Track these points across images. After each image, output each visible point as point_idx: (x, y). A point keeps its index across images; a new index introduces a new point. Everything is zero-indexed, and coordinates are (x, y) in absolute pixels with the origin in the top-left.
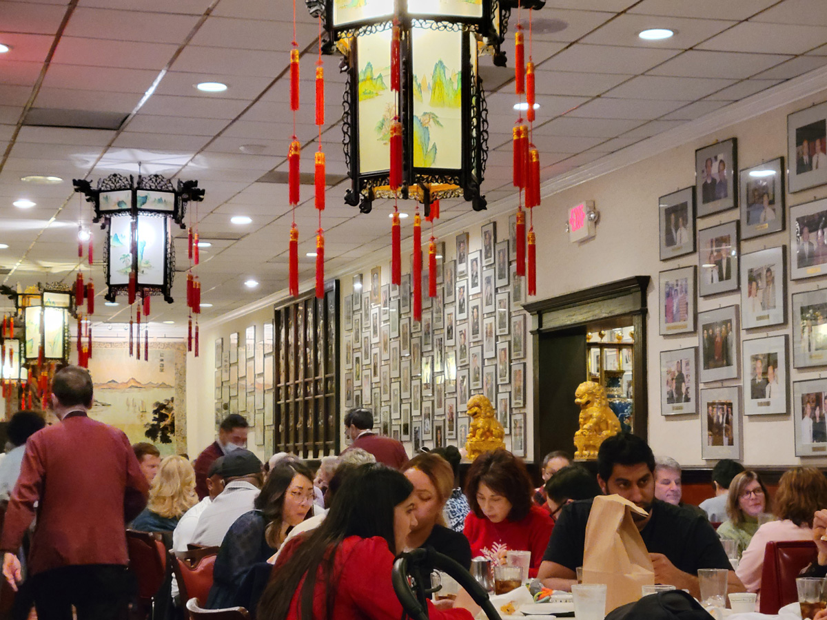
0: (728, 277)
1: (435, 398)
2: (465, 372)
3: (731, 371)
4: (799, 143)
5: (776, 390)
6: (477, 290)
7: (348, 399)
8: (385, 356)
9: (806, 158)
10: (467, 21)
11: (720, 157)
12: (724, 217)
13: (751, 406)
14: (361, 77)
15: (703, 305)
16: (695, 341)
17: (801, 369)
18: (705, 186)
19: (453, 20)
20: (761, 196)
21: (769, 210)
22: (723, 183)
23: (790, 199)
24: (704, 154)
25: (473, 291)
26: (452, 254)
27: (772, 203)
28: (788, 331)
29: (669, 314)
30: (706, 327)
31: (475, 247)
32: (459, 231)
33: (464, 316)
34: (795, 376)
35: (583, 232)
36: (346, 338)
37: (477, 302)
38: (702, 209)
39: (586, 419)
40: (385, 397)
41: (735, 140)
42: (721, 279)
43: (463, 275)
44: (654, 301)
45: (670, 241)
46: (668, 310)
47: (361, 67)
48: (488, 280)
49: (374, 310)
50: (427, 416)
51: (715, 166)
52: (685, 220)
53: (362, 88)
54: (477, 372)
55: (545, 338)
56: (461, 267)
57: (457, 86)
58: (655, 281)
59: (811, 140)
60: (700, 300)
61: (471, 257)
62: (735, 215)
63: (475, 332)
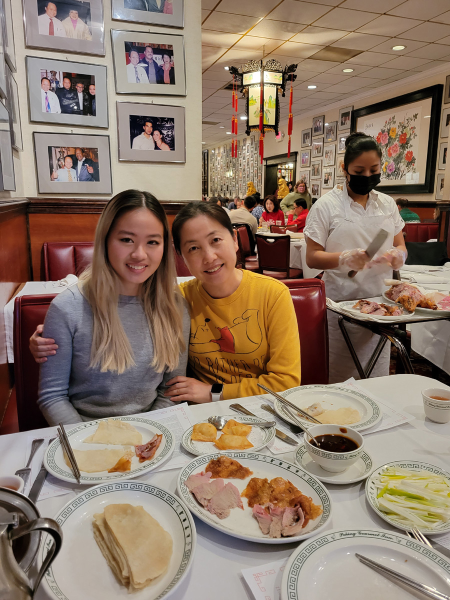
0: (320, 152)
1: (236, 182)
2: (245, 175)
3: (319, 177)
4: (342, 117)
5: (331, 182)
6: (249, 154)
7: (211, 181)
8: (222, 171)
9: (344, 122)
10: (277, 85)
11: (320, 120)
12: (319, 137)
13: (324, 185)
14: (250, 99)
15: (312, 160)
16: (310, 169)
17: (337, 177)
18: (315, 128)
19: (275, 84)
20: (330, 131)
21: (332, 135)
22: (320, 127)
23: (338, 132)
24: (315, 120)
25: (247, 154)
26: (241, 144)
27: (333, 133)
28: (335, 167)
29: (303, 162)
30: (313, 165)
31: (248, 143)
32: (244, 138)
33: (245, 160)
34: (336, 178)
35: (280, 140)
36: (210, 165)
37: (249, 157)
38: (314, 134)
39: (281, 188)
40: (222, 181)
41: (324, 116)
42: (318, 153)
43: (245, 149)
44: (298, 157)
45: (304, 142)
46: (303, 160)
47: (250, 97)
48: (252, 152)
49: (219, 158)
50: (234, 186)
51: (318, 122)
52: (309, 137)
53: (250, 102)
54: (248, 175)
55: (267, 167)
56: (244, 148)
57: (275, 102)
58: (299, 153)
59: (346, 117)
60: (312, 158)
61: (247, 145)
62: (323, 136)
63: (248, 165)
